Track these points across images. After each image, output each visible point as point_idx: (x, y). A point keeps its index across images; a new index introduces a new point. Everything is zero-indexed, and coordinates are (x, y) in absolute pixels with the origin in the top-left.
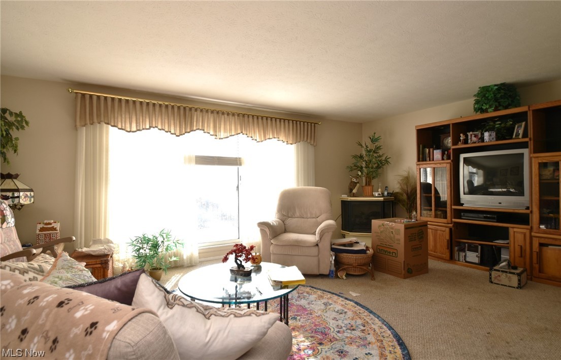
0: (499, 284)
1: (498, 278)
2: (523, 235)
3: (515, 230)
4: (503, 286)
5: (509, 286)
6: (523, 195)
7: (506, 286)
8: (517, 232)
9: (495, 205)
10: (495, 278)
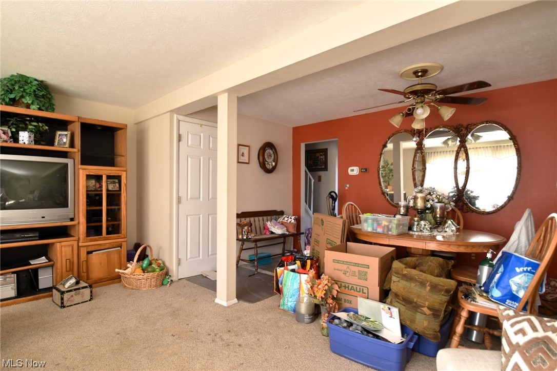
0: (72, 305)
1: (72, 299)
2: (71, 248)
3: (63, 244)
4: (77, 305)
5: (82, 303)
6: (67, 207)
7: (79, 303)
8: (65, 246)
9: (37, 219)
10: (67, 301)
